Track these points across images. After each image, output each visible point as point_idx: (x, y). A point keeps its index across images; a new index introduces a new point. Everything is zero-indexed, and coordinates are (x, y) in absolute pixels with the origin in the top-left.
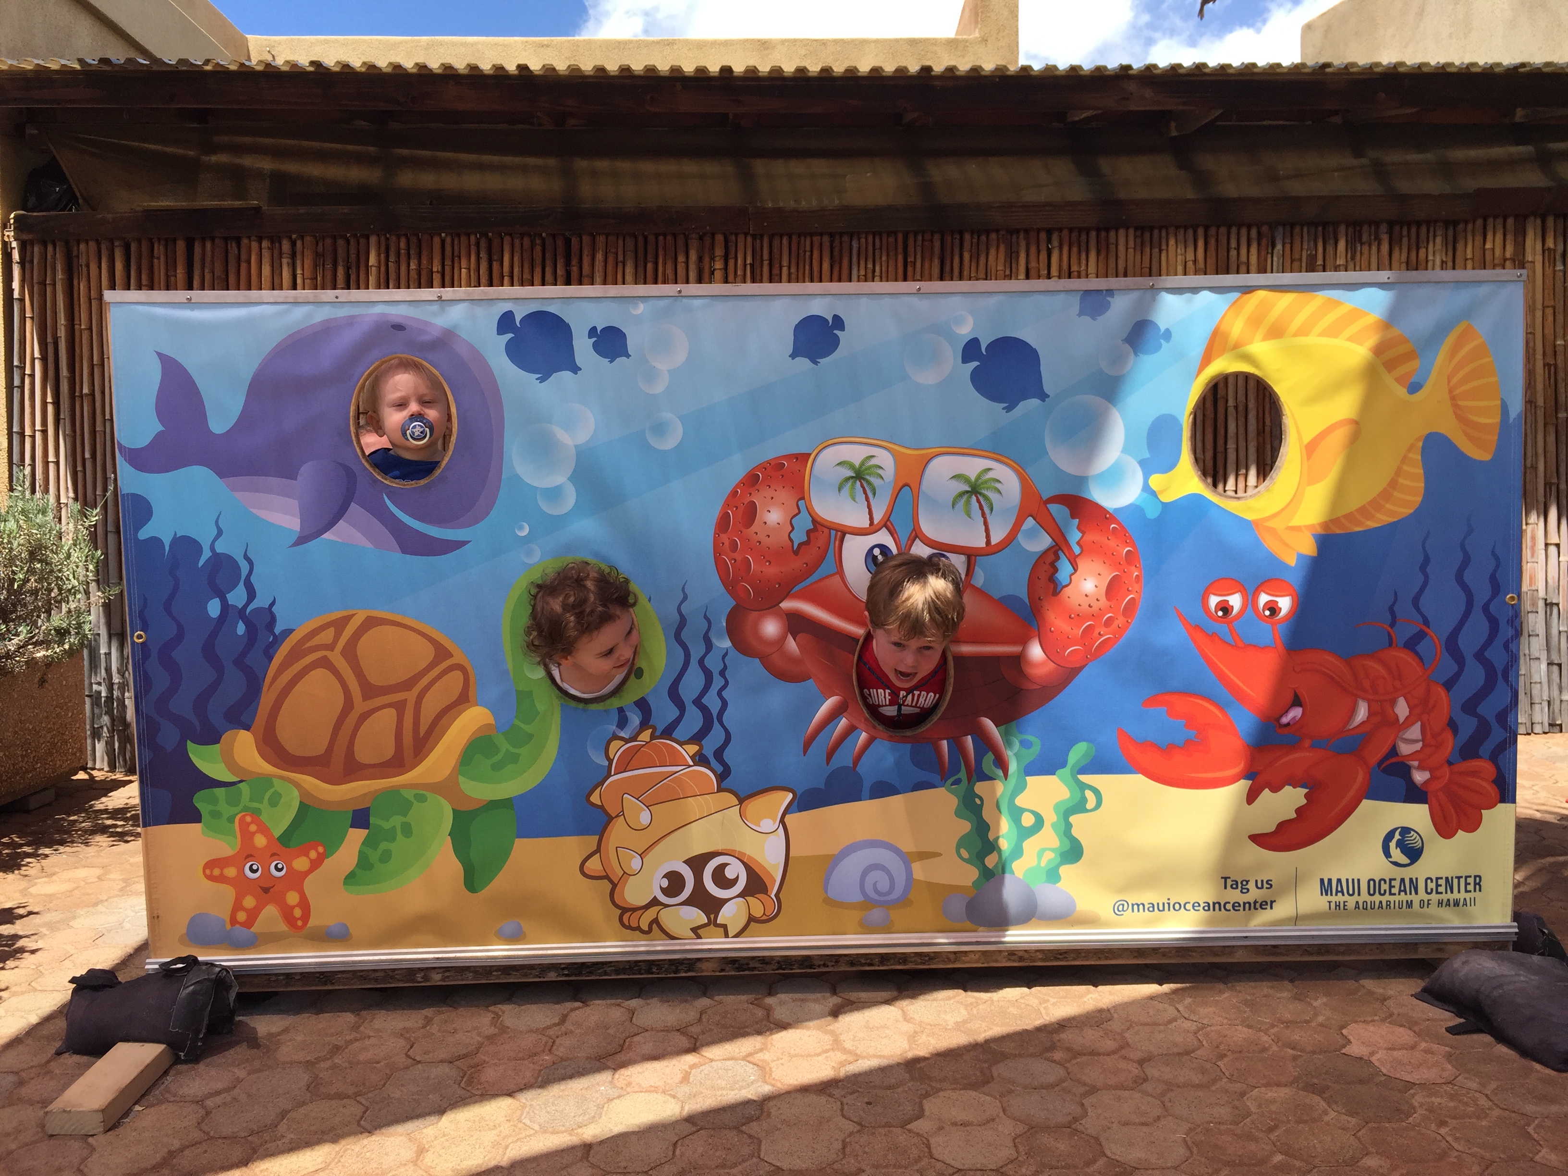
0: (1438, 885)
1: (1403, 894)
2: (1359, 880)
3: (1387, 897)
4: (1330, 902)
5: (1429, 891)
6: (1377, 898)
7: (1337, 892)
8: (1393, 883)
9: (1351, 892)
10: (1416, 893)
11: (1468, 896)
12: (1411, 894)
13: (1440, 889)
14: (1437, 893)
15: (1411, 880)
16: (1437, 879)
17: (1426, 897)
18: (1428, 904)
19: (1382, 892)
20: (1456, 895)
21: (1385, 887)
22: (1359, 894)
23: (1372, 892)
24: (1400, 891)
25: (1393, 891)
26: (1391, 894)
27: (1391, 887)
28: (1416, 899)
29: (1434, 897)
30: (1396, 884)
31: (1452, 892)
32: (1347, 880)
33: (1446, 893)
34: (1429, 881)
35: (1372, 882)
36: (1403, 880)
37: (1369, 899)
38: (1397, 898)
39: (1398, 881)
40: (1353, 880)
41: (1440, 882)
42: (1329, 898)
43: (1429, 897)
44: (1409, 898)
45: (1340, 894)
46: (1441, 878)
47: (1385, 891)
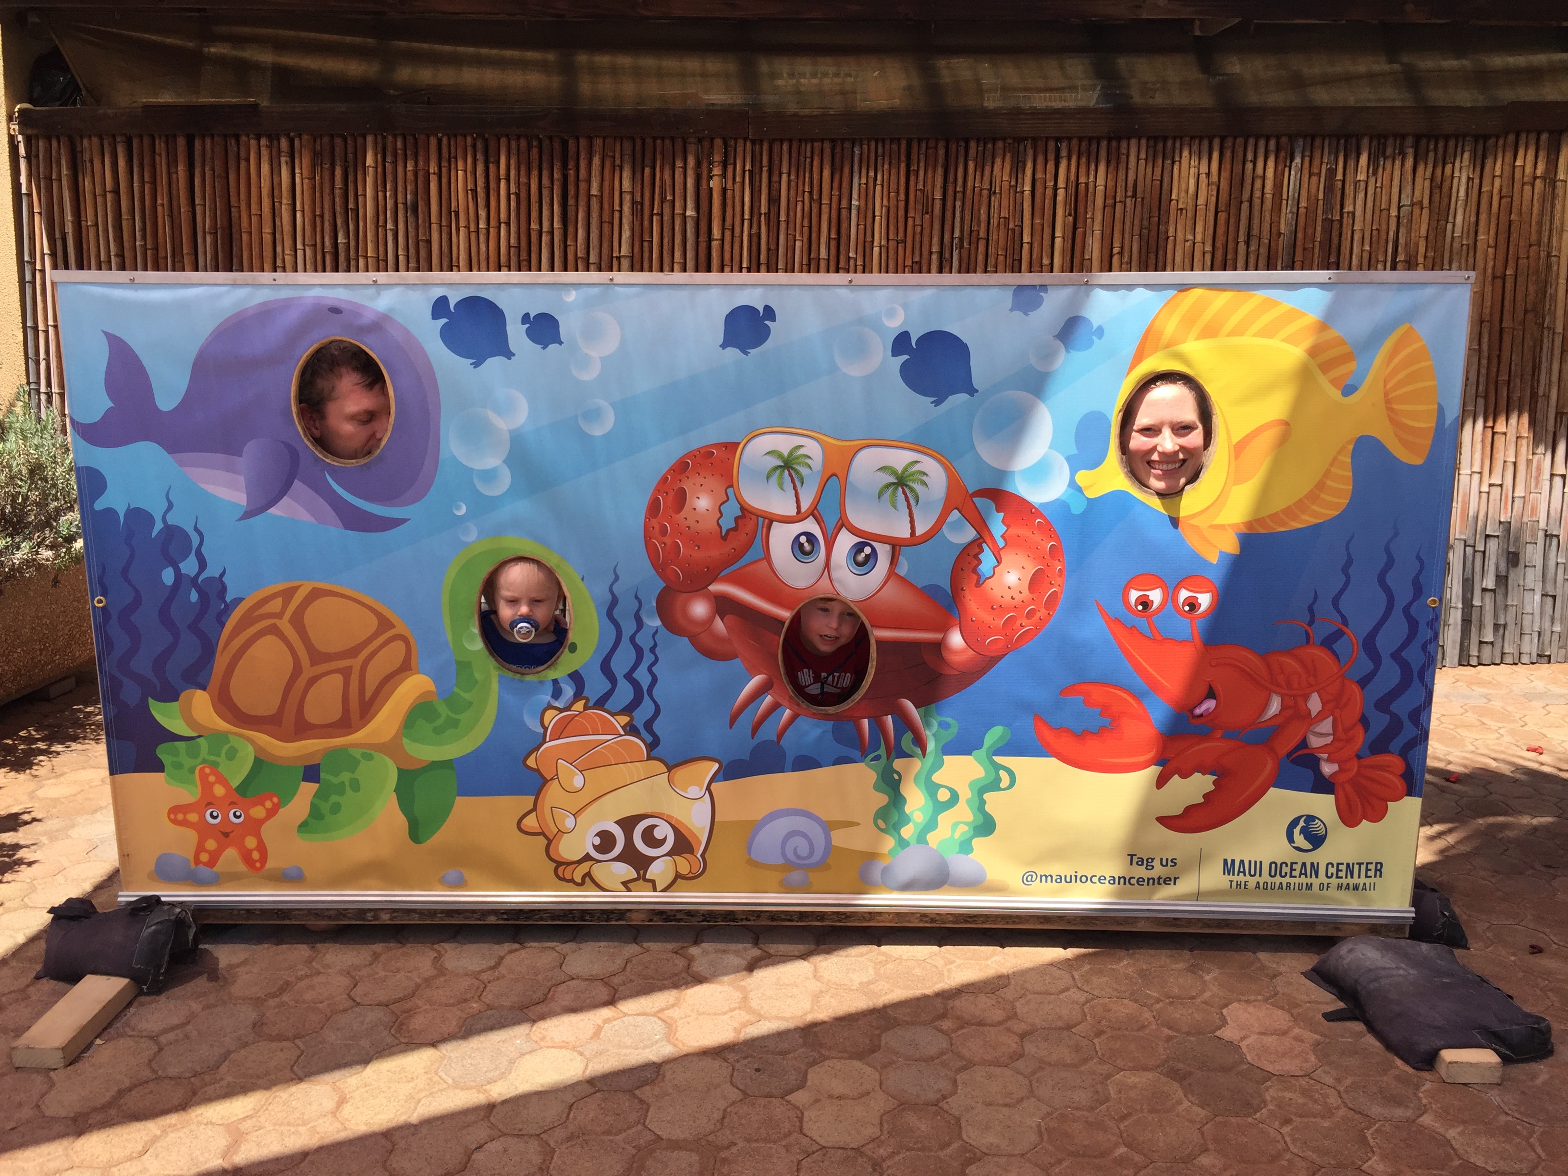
0: (1338, 870)
1: (1303, 876)
2: (1261, 862)
3: (1288, 879)
4: (1231, 881)
5: (1329, 875)
6: (1278, 879)
7: (1239, 872)
8: (1294, 866)
9: (1252, 873)
10: (1317, 876)
11: (1367, 881)
12: (1311, 877)
13: (1340, 874)
14: (1337, 877)
15: (1312, 864)
16: (1338, 864)
17: (1326, 881)
18: (1328, 887)
19: (1283, 874)
20: (1356, 880)
21: (1286, 869)
22: (1260, 875)
23: (1273, 874)
24: (1301, 874)
25: (1294, 873)
26: (1291, 876)
27: (1292, 870)
28: (1316, 882)
29: (1334, 881)
30: (1298, 867)
31: (1352, 877)
32: (1250, 862)
33: (1346, 877)
34: (1330, 866)
35: (1273, 865)
36: (1304, 864)
37: (1270, 880)
38: (1297, 880)
39: (1300, 865)
40: (1256, 862)
41: (1341, 867)
42: (1231, 877)
43: (1329, 880)
44: (1309, 880)
45: (1241, 875)
46: (1342, 864)
47: (1286, 873)
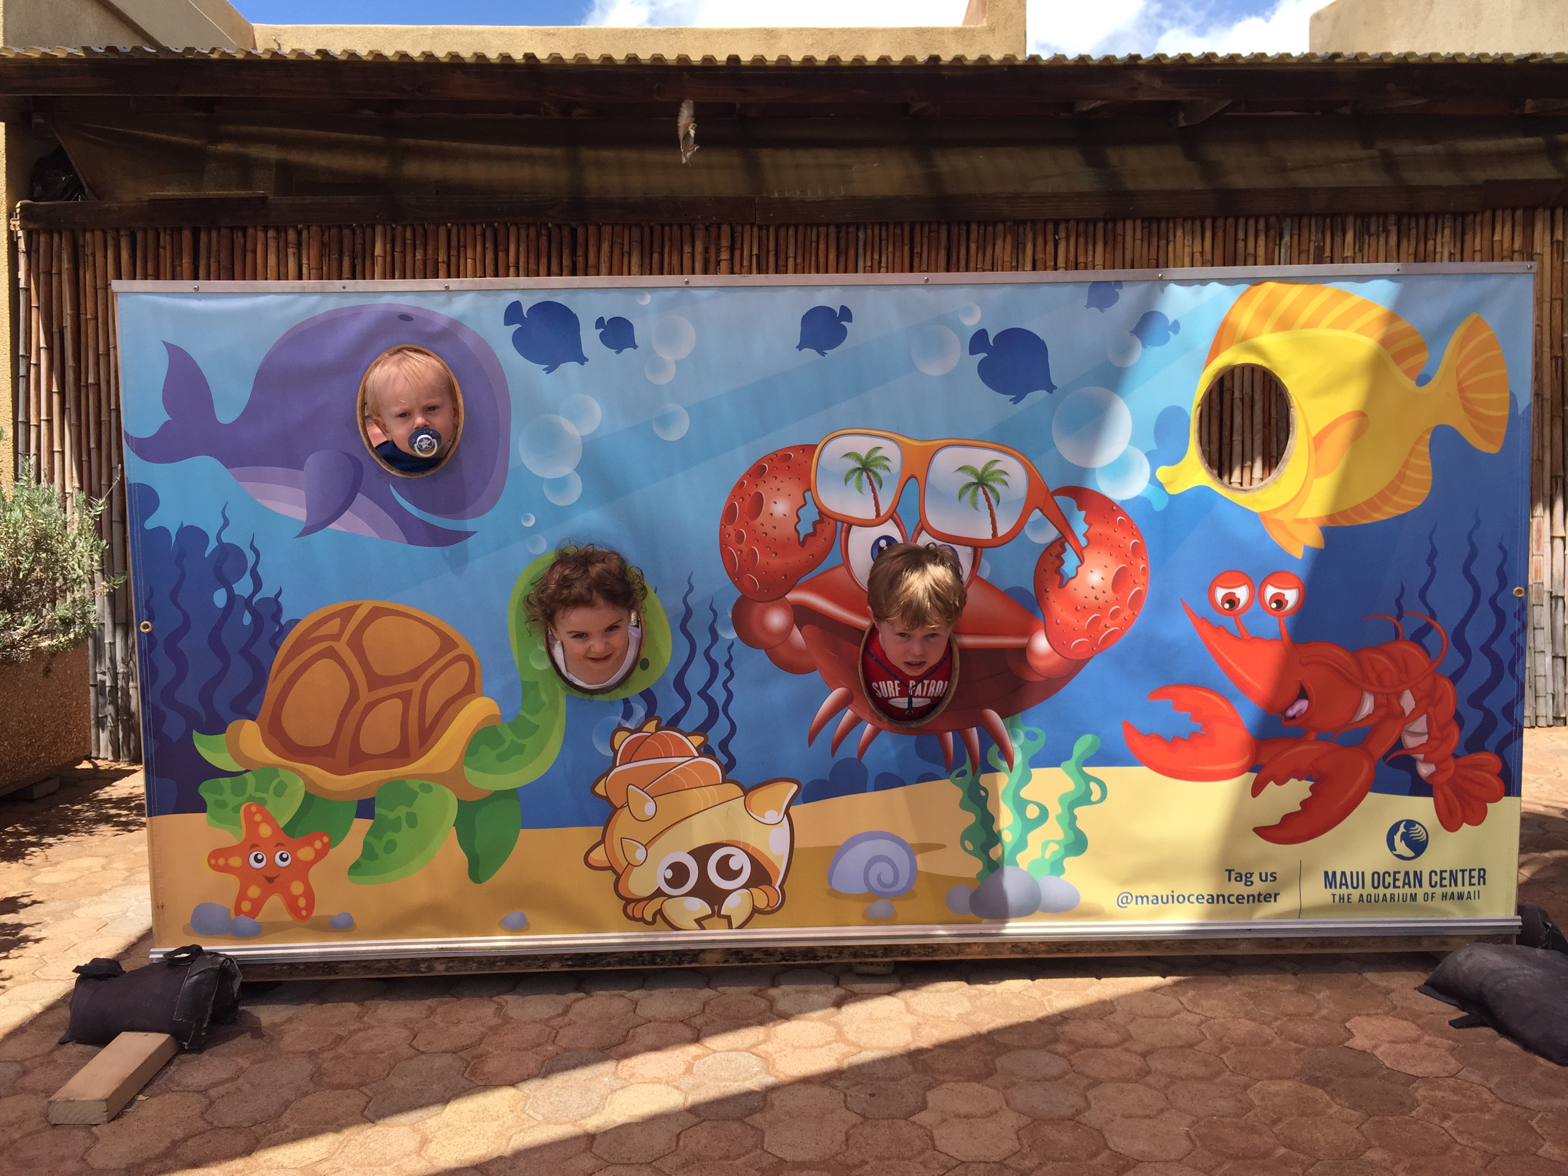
0: (1442, 879)
1: (1407, 886)
2: (1363, 874)
3: (1391, 890)
4: (1334, 895)
5: (1433, 884)
6: (1381, 891)
7: (1341, 885)
8: (1397, 876)
9: (1355, 885)
10: (1421, 886)
11: (1472, 889)
12: (1415, 887)
13: (1444, 882)
14: (1441, 886)
15: (1415, 873)
16: (1441, 872)
17: (1430, 890)
18: (1432, 897)
19: (1386, 885)
20: (1460, 889)
21: (1389, 880)
22: (1363, 887)
23: (1376, 885)
24: (1404, 884)
25: (1397, 883)
26: (1395, 887)
27: (1395, 880)
28: (1420, 892)
29: (1438, 890)
30: (1401, 877)
31: (1456, 885)
32: (1352, 873)
33: (1450, 886)
34: (1433, 874)
35: (1376, 876)
36: (1407, 873)
37: (1373, 892)
38: (1401, 891)
39: (1403, 874)
40: (1358, 873)
41: (1444, 875)
42: (1333, 891)
43: (1433, 890)
44: (1413, 891)
45: (1344, 887)
46: (1446, 871)
47: (1389, 884)
